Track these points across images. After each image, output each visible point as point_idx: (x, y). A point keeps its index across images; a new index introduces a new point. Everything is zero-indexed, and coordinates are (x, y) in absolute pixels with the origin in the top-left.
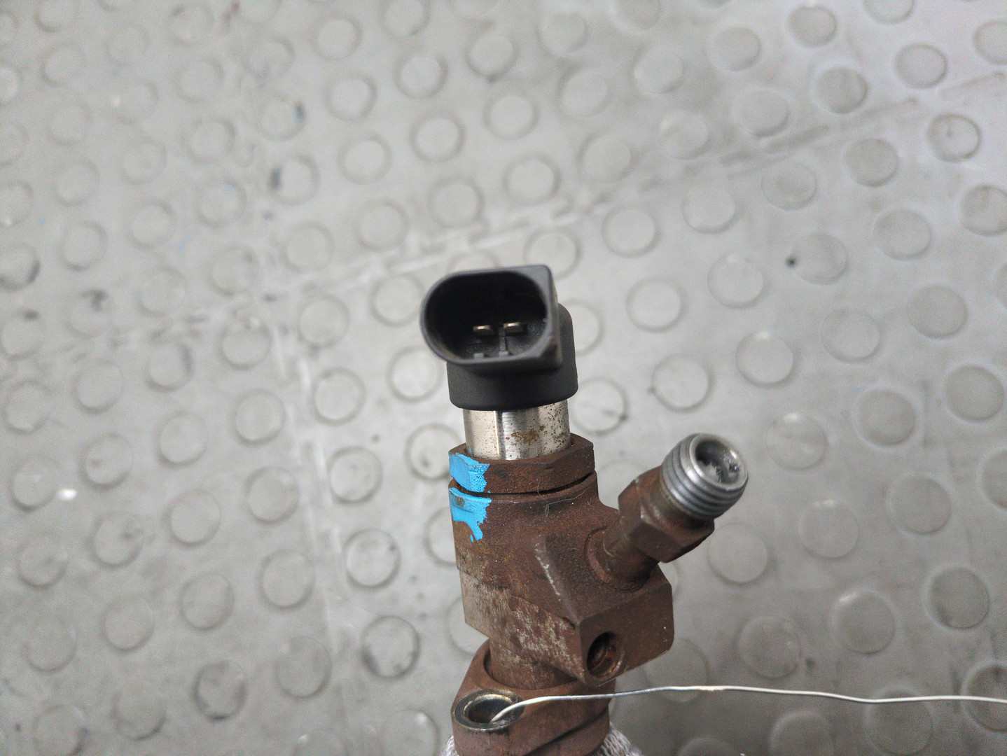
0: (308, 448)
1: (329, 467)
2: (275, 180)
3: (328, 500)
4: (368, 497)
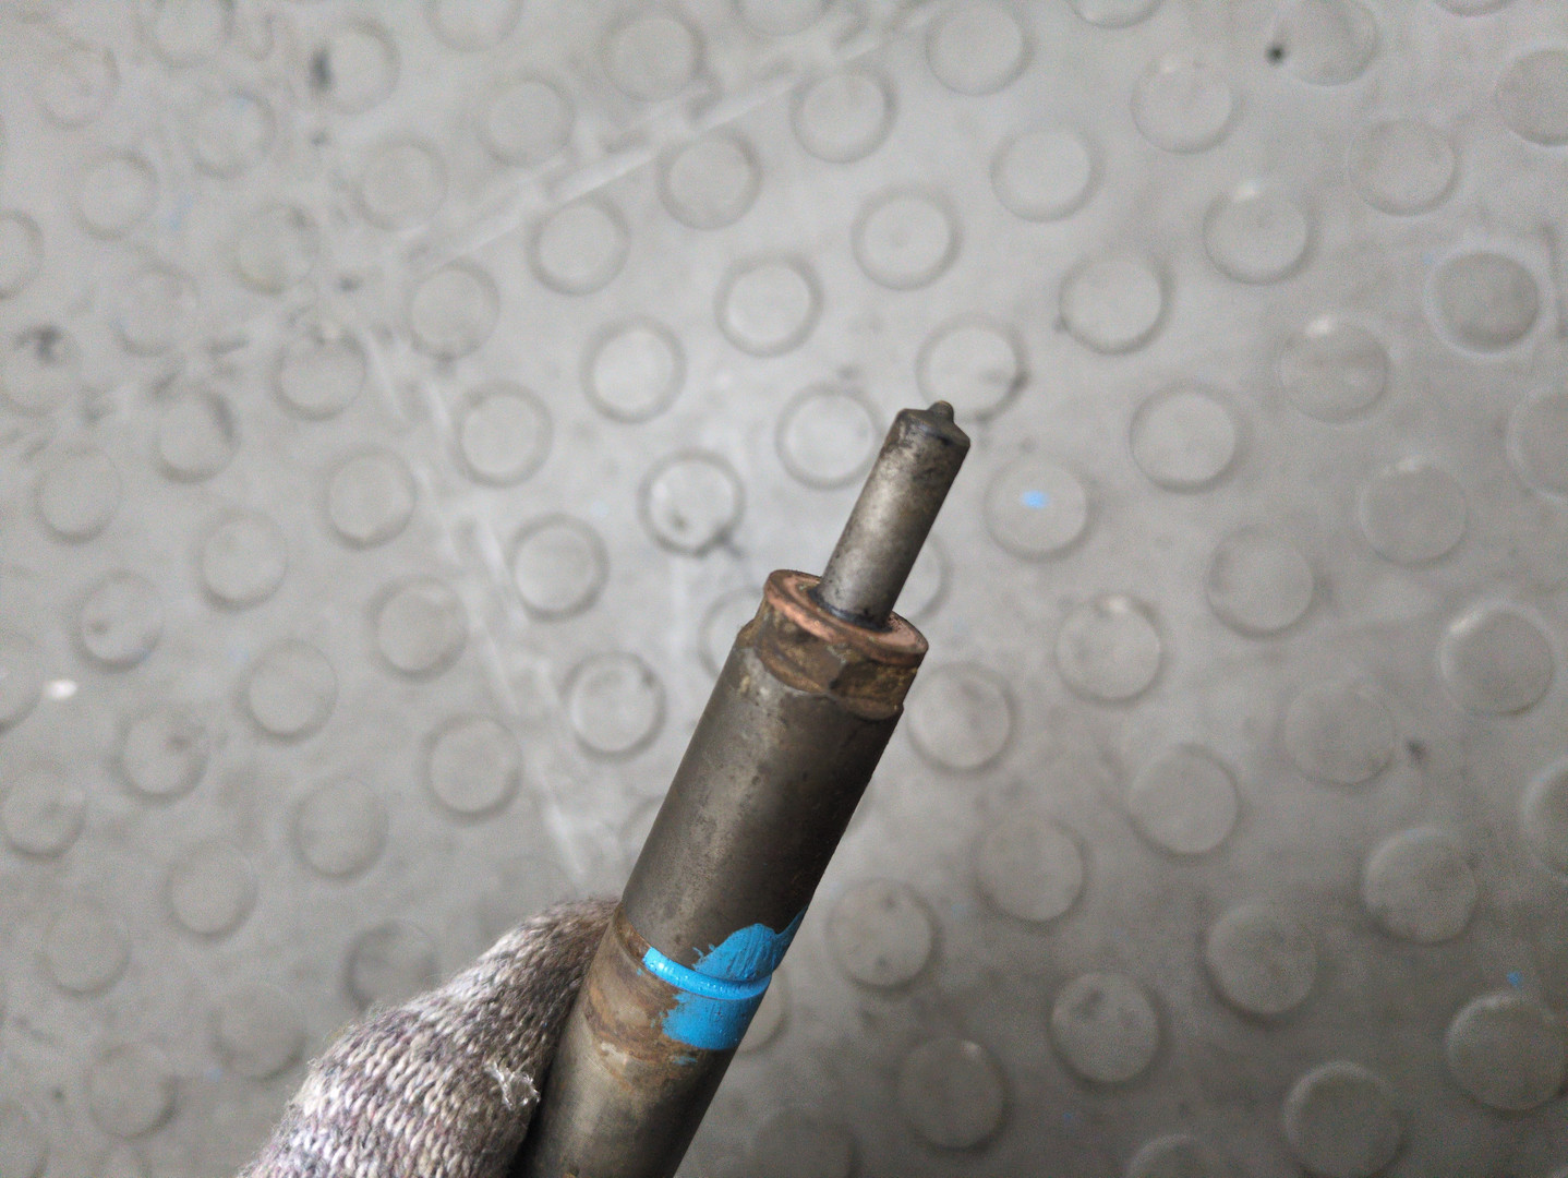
0: (467, 533)
1: (511, 560)
2: (320, 72)
3: (519, 619)
4: (589, 601)
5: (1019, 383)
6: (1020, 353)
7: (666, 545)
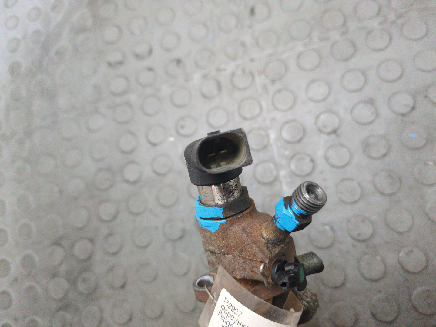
2: (252, 12)
5: (413, 108)
6: (415, 101)
7: (320, 131)
